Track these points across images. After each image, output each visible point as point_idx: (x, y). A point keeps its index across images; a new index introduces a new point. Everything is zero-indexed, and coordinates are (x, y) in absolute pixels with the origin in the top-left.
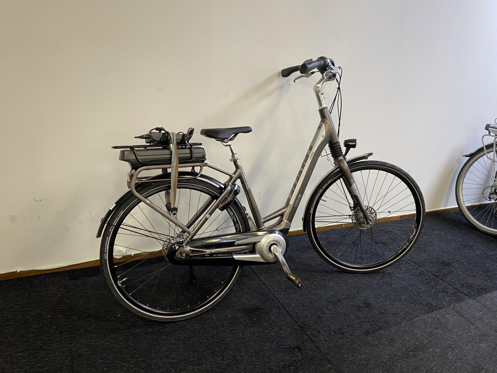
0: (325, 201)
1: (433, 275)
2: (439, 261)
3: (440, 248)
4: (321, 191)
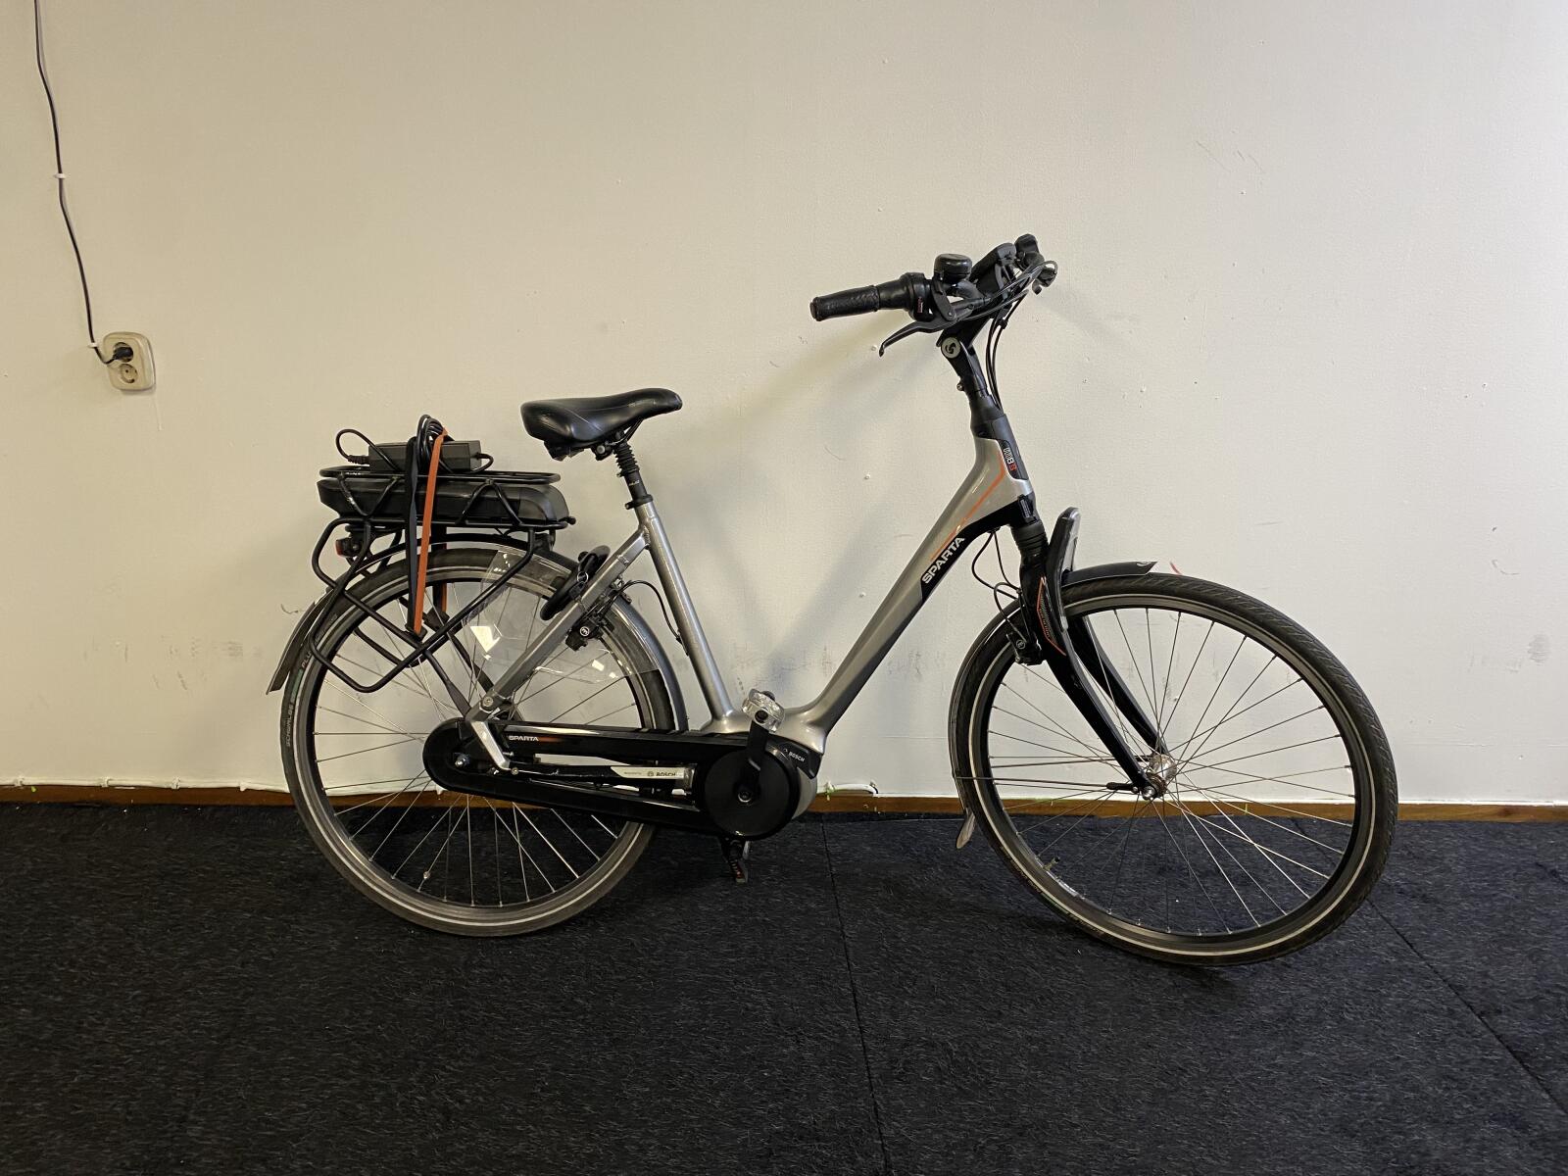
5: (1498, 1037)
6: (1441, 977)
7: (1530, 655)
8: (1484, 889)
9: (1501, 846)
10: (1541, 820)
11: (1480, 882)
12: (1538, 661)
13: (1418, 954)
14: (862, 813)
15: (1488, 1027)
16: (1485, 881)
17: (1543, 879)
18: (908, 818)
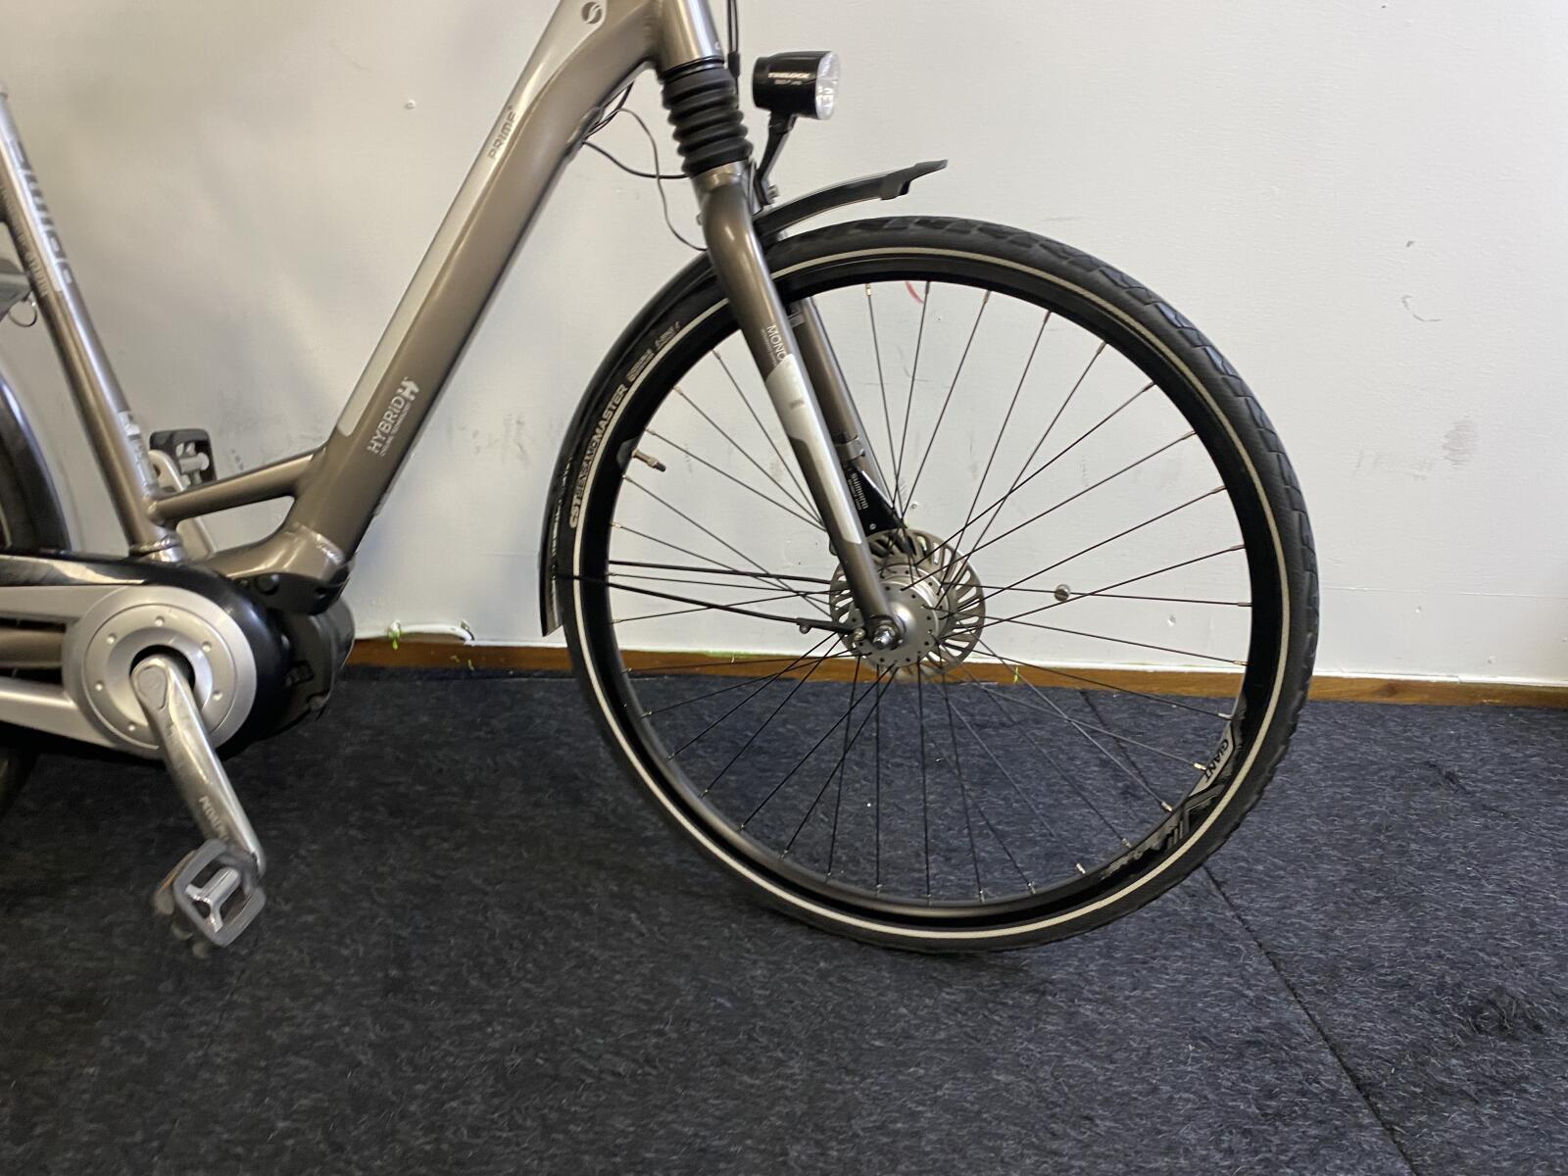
0: (661, 468)
1: (1348, 1070)
2: (1459, 985)
3: (1526, 908)
4: (623, 398)
5: (1332, 1049)
6: (1255, 939)
7: (1446, 452)
8: (1344, 799)
9: (1379, 737)
10: (1439, 702)
11: (1339, 787)
12: (1457, 462)
13: (1227, 899)
14: (446, 670)
15: (1319, 1030)
16: (1348, 786)
17: (1435, 785)
18: (512, 676)
